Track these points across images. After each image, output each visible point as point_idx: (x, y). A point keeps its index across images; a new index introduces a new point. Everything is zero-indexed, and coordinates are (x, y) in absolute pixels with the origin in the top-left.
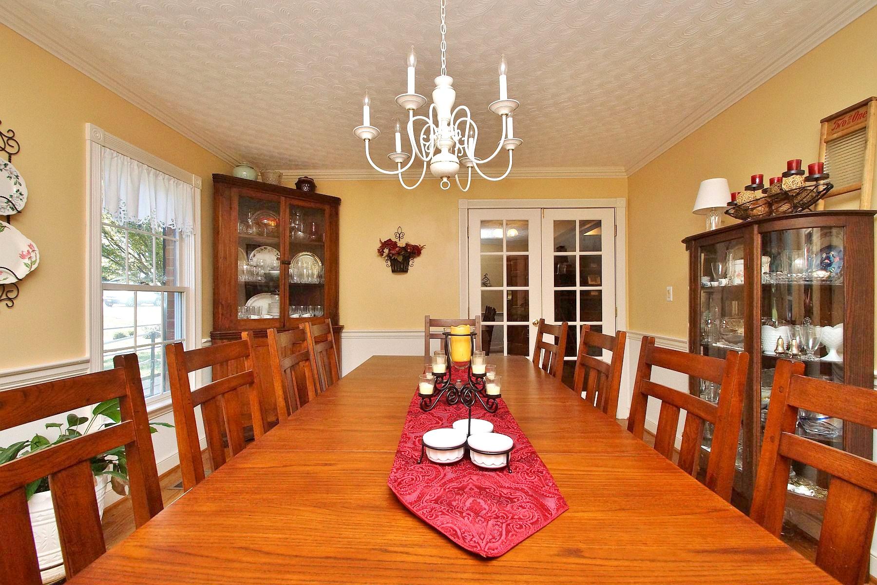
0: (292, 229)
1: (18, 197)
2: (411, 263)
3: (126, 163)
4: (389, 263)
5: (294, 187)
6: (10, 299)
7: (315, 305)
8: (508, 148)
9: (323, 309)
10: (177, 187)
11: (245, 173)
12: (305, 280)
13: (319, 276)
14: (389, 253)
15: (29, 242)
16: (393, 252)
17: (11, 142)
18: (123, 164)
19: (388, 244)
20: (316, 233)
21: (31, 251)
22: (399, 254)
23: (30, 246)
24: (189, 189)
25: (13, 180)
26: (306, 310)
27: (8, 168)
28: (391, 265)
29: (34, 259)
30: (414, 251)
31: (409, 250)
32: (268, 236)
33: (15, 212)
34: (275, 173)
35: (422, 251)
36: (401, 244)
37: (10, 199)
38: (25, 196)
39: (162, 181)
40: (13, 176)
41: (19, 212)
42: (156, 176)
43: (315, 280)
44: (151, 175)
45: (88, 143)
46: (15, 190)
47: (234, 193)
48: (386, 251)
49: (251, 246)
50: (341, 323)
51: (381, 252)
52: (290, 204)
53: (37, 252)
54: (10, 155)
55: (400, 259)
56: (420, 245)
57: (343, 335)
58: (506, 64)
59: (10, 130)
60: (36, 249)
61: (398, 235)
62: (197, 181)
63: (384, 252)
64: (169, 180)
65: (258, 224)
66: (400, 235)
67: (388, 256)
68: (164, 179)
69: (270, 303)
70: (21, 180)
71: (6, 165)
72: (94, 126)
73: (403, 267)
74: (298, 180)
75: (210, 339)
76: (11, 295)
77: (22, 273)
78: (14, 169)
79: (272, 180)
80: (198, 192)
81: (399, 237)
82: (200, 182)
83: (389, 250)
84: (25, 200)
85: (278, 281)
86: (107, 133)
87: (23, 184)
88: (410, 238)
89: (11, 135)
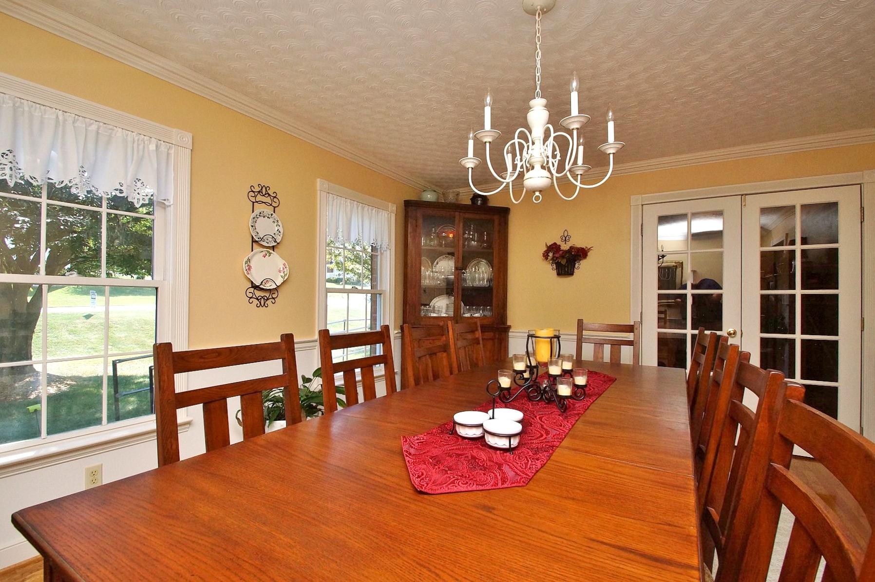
0: (465, 239)
1: (278, 234)
2: (577, 265)
3: (342, 202)
4: (555, 266)
5: (469, 202)
6: (274, 298)
7: (485, 305)
8: (608, 152)
9: (491, 310)
10: (378, 215)
11: (429, 197)
12: (477, 284)
13: (489, 280)
14: (553, 257)
15: (284, 262)
16: (557, 255)
17: (275, 200)
18: (340, 203)
19: (553, 248)
20: (487, 242)
21: (284, 267)
22: (563, 257)
23: (284, 264)
24: (386, 216)
25: (276, 224)
26: (477, 310)
27: (273, 215)
28: (556, 269)
29: (286, 273)
30: (580, 254)
31: (573, 253)
32: (445, 246)
33: (276, 244)
34: (453, 192)
35: (589, 254)
36: (565, 247)
37: (274, 236)
38: (282, 233)
39: (367, 212)
40: (276, 221)
41: (278, 243)
42: (363, 208)
43: (485, 283)
44: (360, 208)
45: (319, 192)
46: (276, 230)
47: (419, 213)
48: (551, 254)
49: (434, 256)
50: (509, 324)
51: (546, 256)
52: (464, 218)
53: (288, 269)
54: (275, 207)
55: (564, 262)
56: (586, 247)
57: (510, 334)
58: (576, 82)
59: (274, 192)
60: (287, 266)
61: (564, 239)
62: (393, 207)
63: (549, 256)
64: (372, 210)
65: (439, 236)
66: (565, 238)
67: (552, 259)
68: (368, 210)
69: (448, 303)
70: (280, 223)
71: (272, 214)
72: (322, 180)
73: (568, 270)
74: (472, 195)
75: (400, 331)
76: (274, 296)
77: (279, 281)
78: (276, 216)
79: (451, 198)
80: (393, 216)
81: (565, 240)
82: (395, 208)
83: (554, 254)
84: (281, 236)
85: (453, 284)
86: (330, 183)
87: (281, 226)
88: (578, 241)
89: (274, 195)
